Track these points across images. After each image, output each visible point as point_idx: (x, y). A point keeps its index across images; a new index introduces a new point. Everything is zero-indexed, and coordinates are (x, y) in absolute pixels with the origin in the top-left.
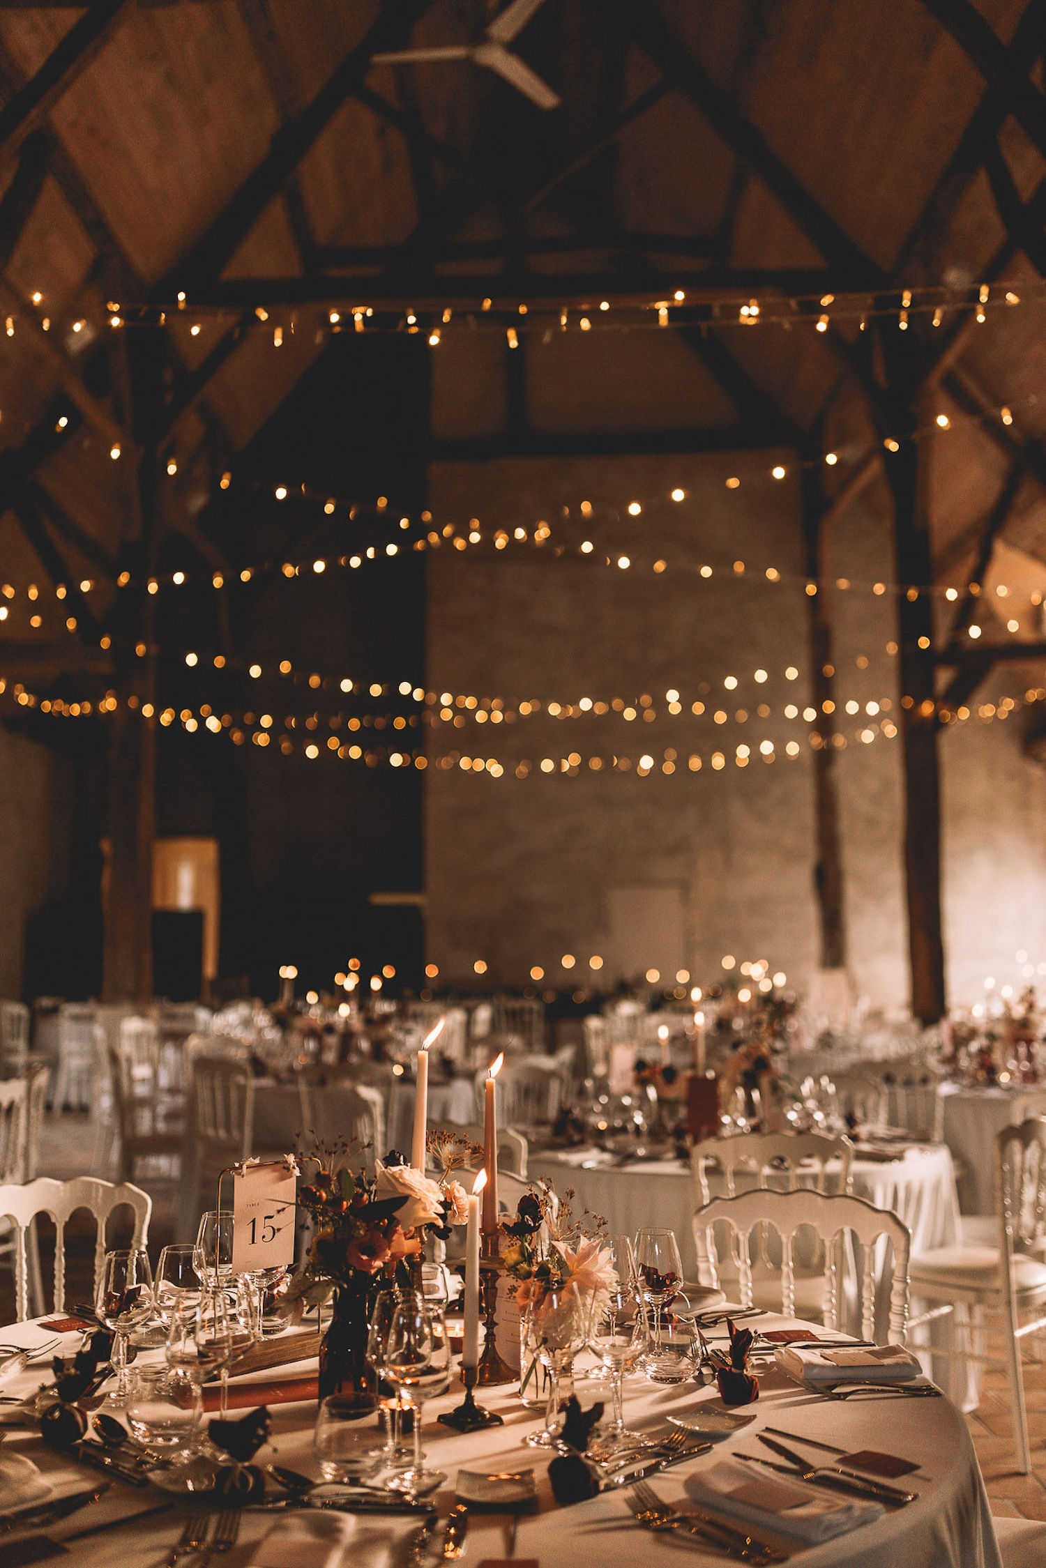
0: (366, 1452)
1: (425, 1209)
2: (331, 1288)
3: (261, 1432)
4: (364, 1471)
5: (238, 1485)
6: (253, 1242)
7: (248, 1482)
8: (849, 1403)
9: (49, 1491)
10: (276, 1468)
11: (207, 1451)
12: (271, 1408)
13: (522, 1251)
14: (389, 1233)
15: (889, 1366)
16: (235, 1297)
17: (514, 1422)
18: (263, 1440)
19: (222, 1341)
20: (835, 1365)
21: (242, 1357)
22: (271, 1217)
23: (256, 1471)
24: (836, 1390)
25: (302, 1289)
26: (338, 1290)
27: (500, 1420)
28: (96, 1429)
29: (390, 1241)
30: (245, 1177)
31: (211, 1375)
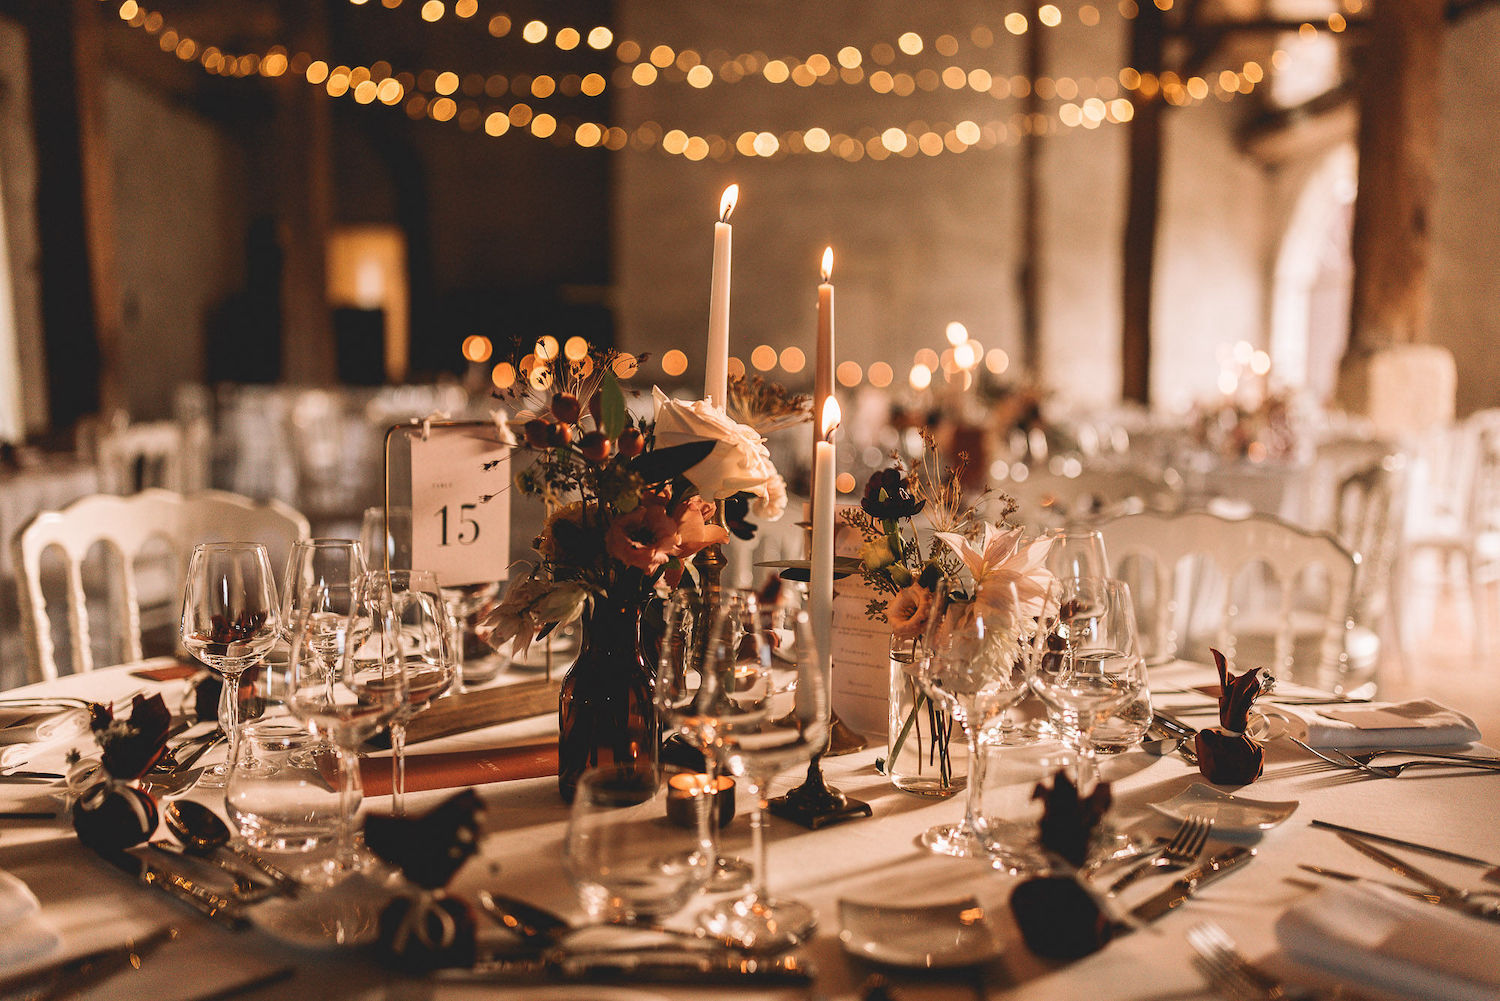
0: (655, 866)
1: (742, 466)
2: (581, 595)
3: (465, 835)
4: (661, 901)
5: (422, 933)
6: (444, 542)
7: (441, 928)
8: (1403, 782)
9: (53, 941)
10: (497, 899)
11: (367, 864)
12: (483, 789)
13: (893, 545)
14: (676, 508)
15: (1433, 729)
16: (419, 637)
17: (887, 812)
18: (472, 849)
19: (392, 680)
20: (1354, 726)
21: (428, 706)
22: (471, 507)
23: (459, 908)
24: (1375, 763)
25: (530, 599)
26: (592, 600)
27: (867, 808)
28: (170, 825)
29: (679, 523)
30: (428, 441)
31: (372, 734)
